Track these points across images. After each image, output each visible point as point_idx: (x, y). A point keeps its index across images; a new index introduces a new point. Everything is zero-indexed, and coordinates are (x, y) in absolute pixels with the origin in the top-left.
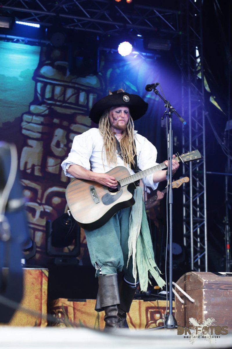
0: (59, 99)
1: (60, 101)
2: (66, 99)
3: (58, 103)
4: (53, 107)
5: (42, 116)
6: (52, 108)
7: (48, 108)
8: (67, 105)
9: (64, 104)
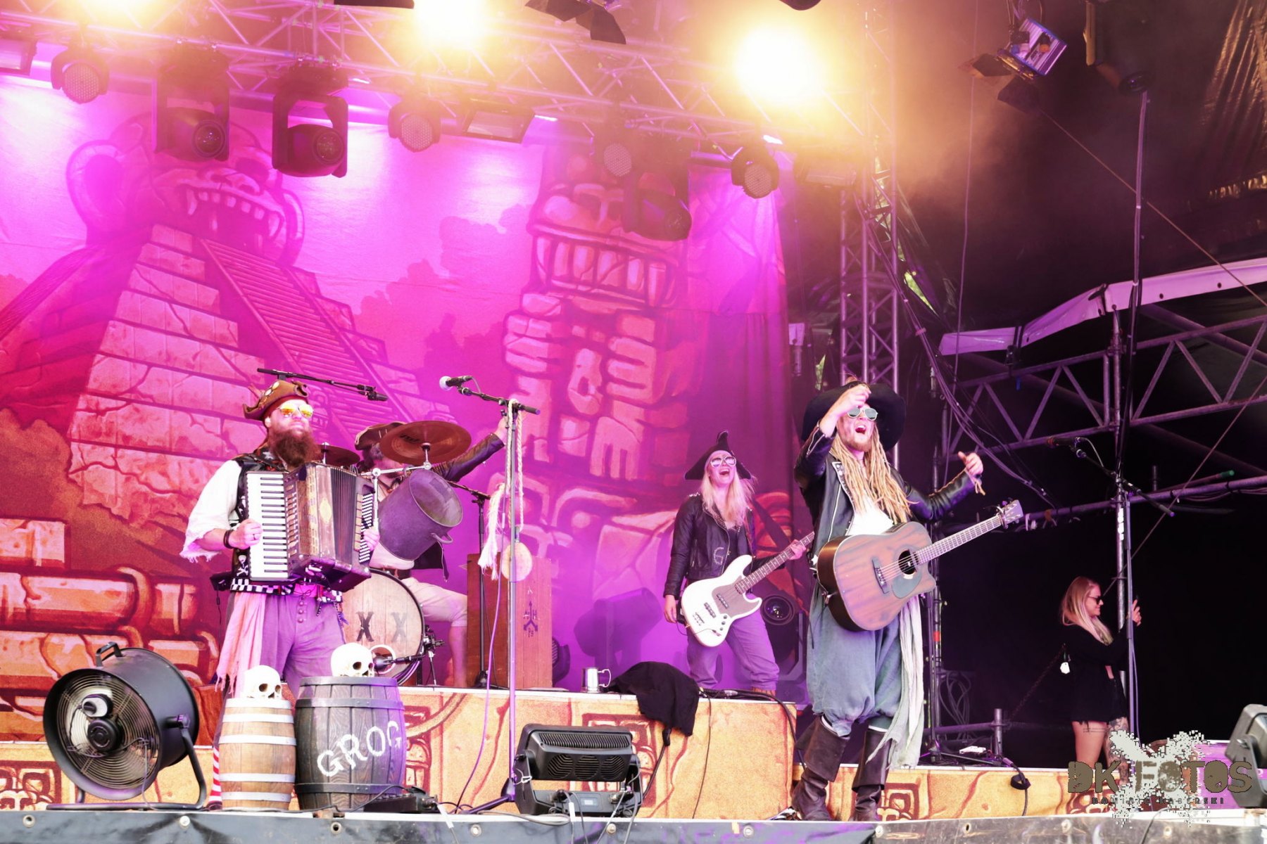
0: (583, 278)
1: (585, 283)
2: (599, 278)
3: (581, 288)
4: (571, 297)
5: (549, 319)
6: (570, 301)
7: (562, 301)
8: (601, 291)
9: (595, 291)
